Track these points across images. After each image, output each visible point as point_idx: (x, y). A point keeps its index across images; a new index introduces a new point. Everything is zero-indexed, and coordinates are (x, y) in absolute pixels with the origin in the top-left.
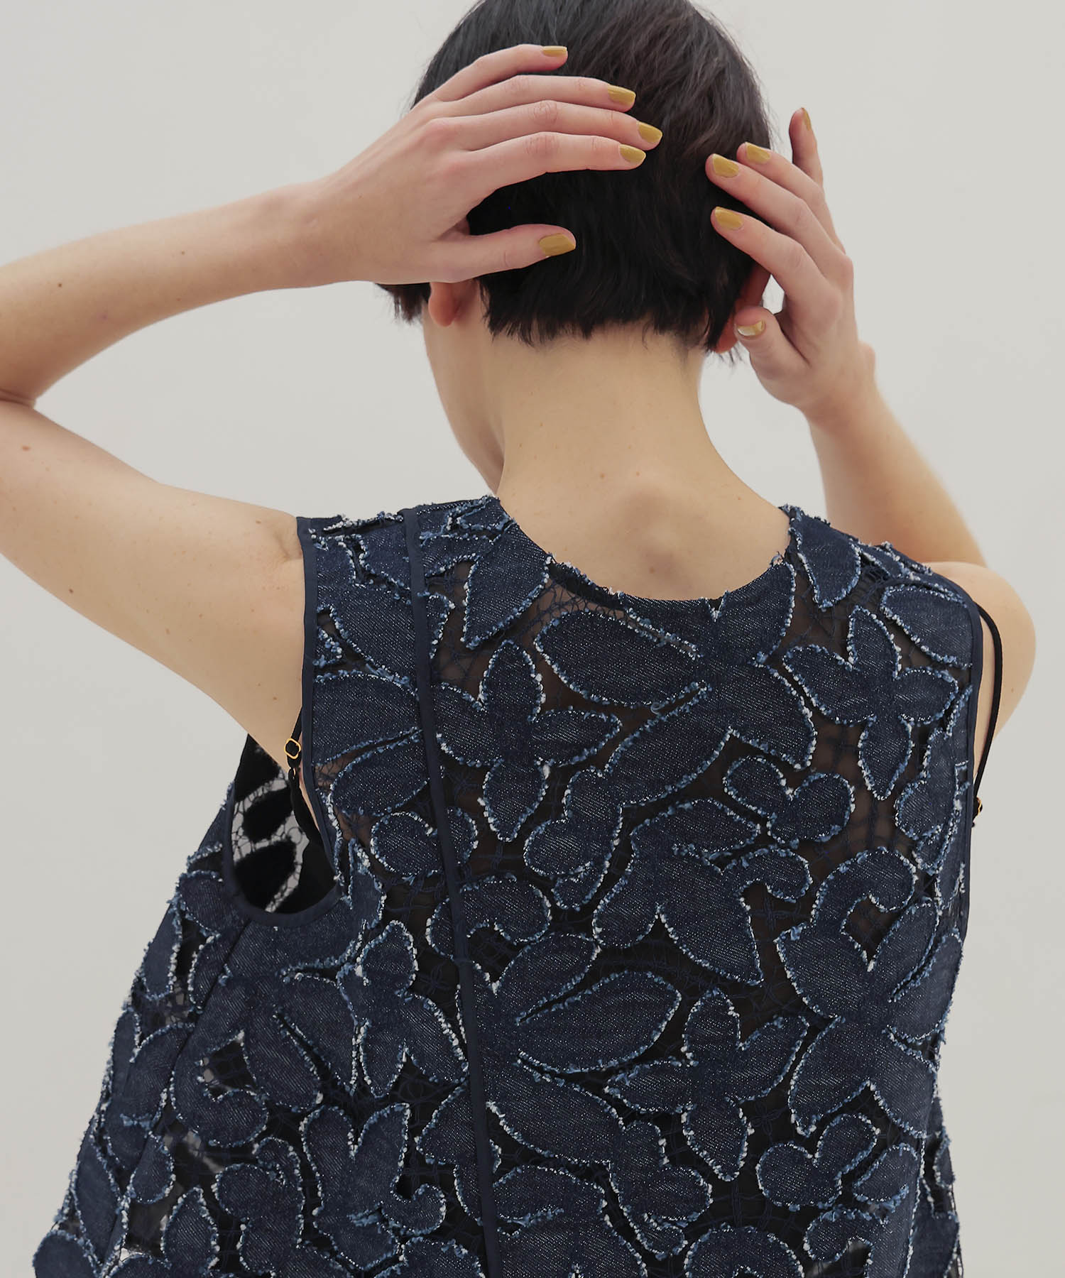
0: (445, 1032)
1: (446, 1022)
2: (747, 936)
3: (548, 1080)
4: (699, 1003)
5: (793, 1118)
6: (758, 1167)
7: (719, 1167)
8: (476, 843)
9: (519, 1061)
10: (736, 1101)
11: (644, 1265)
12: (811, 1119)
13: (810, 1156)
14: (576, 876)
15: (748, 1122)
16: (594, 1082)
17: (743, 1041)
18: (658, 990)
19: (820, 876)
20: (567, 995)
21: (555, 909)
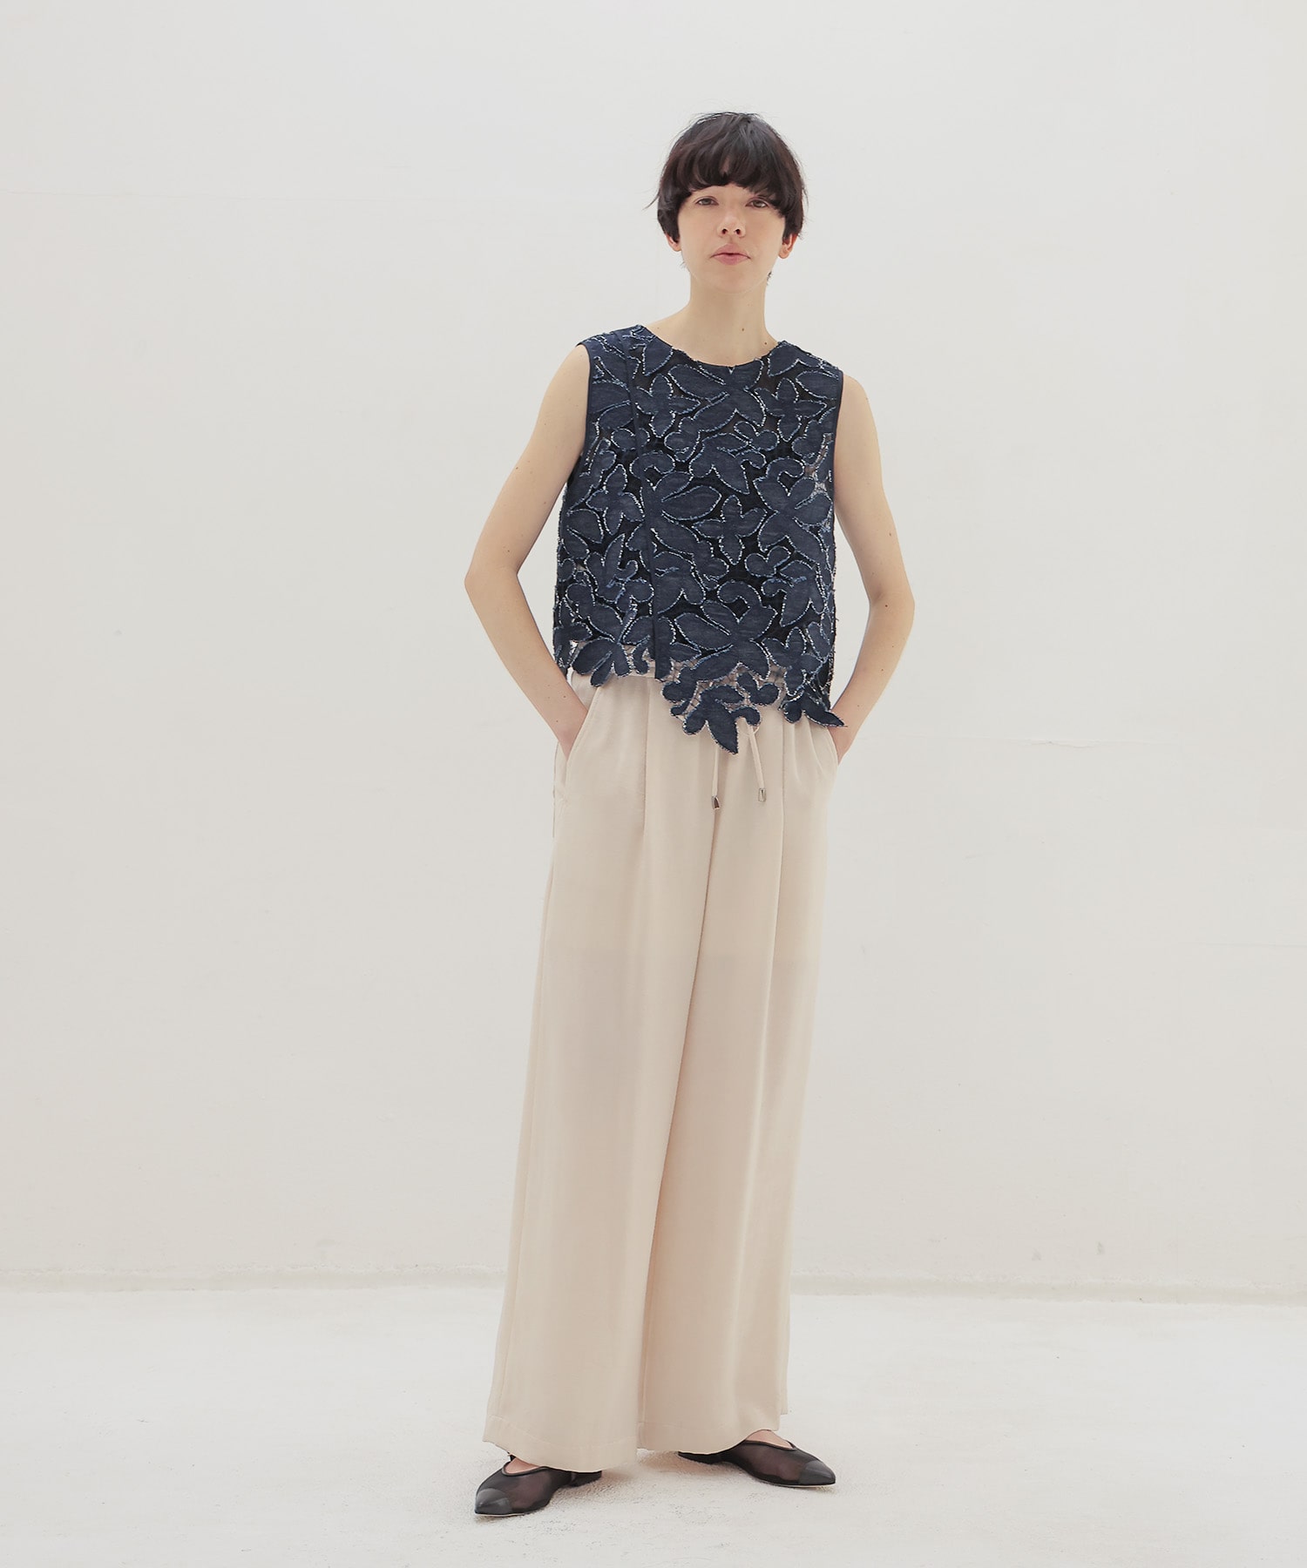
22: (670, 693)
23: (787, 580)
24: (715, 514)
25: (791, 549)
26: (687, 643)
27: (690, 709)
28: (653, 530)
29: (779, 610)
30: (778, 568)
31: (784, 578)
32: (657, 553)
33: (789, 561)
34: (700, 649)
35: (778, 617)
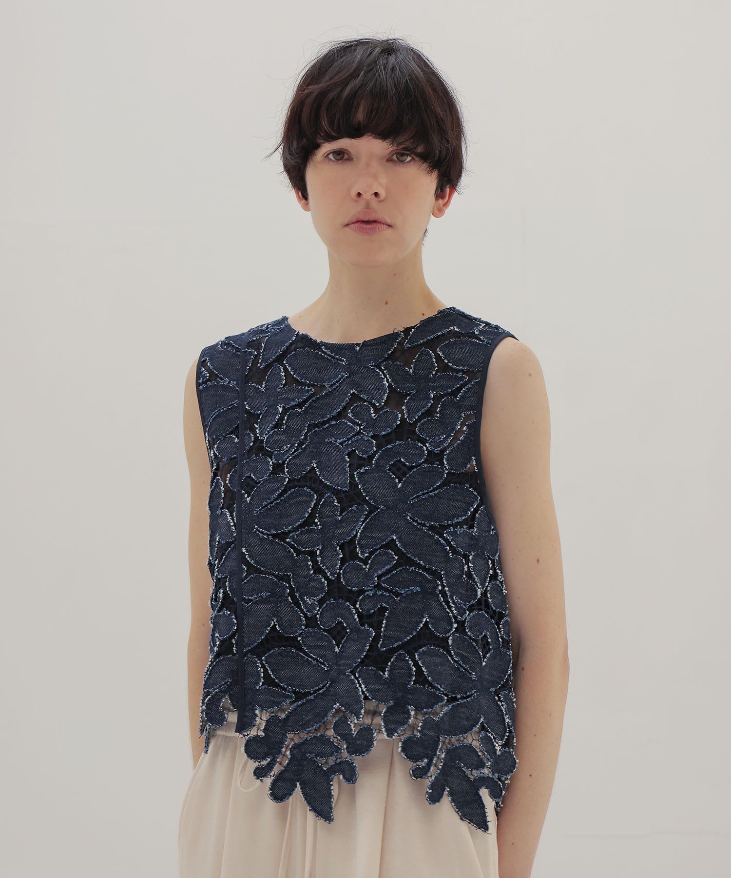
22: (253, 749)
23: (390, 591)
24: (309, 521)
25: (398, 552)
26: (278, 686)
27: (277, 769)
28: (244, 550)
29: (377, 628)
30: (379, 577)
31: (387, 590)
32: (246, 577)
33: (395, 567)
34: (294, 692)
35: (376, 639)
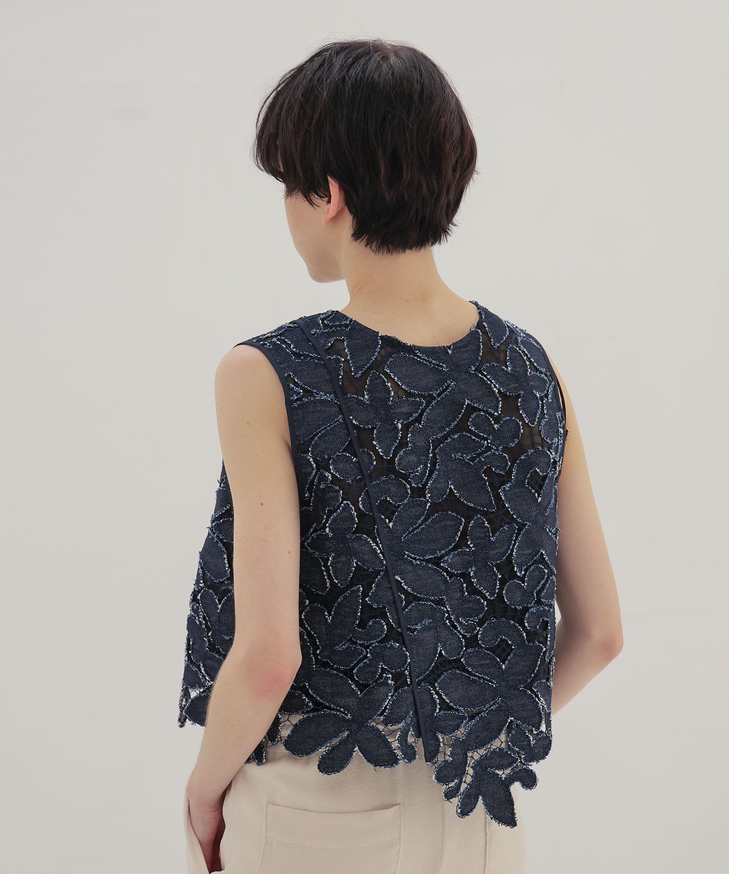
0: (373, 548)
1: (373, 543)
2: (488, 490)
3: (419, 563)
4: (472, 522)
5: (516, 569)
6: (504, 592)
7: (488, 593)
8: (375, 462)
9: (406, 556)
10: (492, 564)
11: (463, 640)
12: (522, 568)
13: (523, 585)
14: (417, 472)
15: (498, 572)
16: (437, 561)
17: (492, 537)
18: (455, 519)
19: (513, 462)
20: (420, 525)
21: (412, 488)
